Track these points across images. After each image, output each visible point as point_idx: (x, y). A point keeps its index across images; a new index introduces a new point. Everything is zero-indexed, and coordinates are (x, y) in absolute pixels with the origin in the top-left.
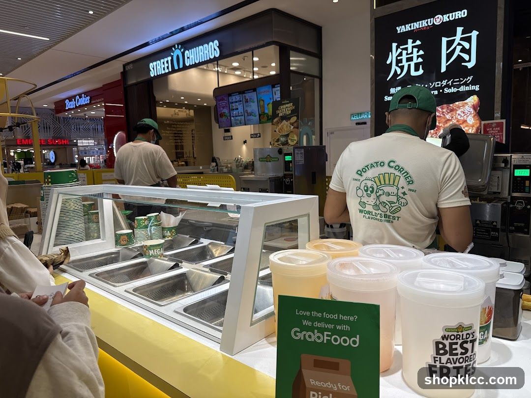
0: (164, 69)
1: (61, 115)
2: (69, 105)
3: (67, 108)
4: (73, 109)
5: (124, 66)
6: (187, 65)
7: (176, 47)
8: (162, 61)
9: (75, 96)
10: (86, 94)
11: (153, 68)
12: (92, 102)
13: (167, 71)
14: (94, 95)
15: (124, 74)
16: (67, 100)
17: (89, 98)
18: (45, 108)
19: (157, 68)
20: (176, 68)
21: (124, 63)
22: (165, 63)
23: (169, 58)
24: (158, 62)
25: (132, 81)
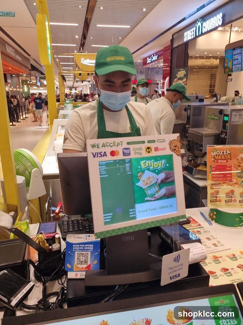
0: (191, 36)
1: (145, 66)
2: (149, 61)
3: (147, 63)
4: (150, 63)
5: (173, 36)
6: (203, 32)
7: (199, 20)
8: (191, 30)
9: (151, 55)
10: (156, 53)
11: (186, 36)
12: (159, 58)
13: (192, 37)
14: (159, 55)
15: (172, 41)
16: (148, 58)
17: (157, 56)
18: (139, 62)
19: (188, 35)
20: (197, 35)
21: (173, 33)
22: (192, 31)
23: (195, 28)
24: (189, 31)
25: (175, 45)
